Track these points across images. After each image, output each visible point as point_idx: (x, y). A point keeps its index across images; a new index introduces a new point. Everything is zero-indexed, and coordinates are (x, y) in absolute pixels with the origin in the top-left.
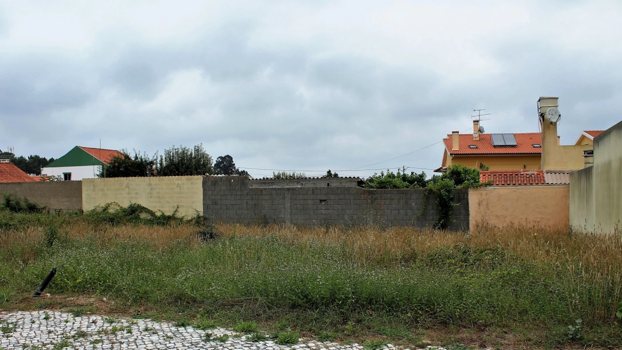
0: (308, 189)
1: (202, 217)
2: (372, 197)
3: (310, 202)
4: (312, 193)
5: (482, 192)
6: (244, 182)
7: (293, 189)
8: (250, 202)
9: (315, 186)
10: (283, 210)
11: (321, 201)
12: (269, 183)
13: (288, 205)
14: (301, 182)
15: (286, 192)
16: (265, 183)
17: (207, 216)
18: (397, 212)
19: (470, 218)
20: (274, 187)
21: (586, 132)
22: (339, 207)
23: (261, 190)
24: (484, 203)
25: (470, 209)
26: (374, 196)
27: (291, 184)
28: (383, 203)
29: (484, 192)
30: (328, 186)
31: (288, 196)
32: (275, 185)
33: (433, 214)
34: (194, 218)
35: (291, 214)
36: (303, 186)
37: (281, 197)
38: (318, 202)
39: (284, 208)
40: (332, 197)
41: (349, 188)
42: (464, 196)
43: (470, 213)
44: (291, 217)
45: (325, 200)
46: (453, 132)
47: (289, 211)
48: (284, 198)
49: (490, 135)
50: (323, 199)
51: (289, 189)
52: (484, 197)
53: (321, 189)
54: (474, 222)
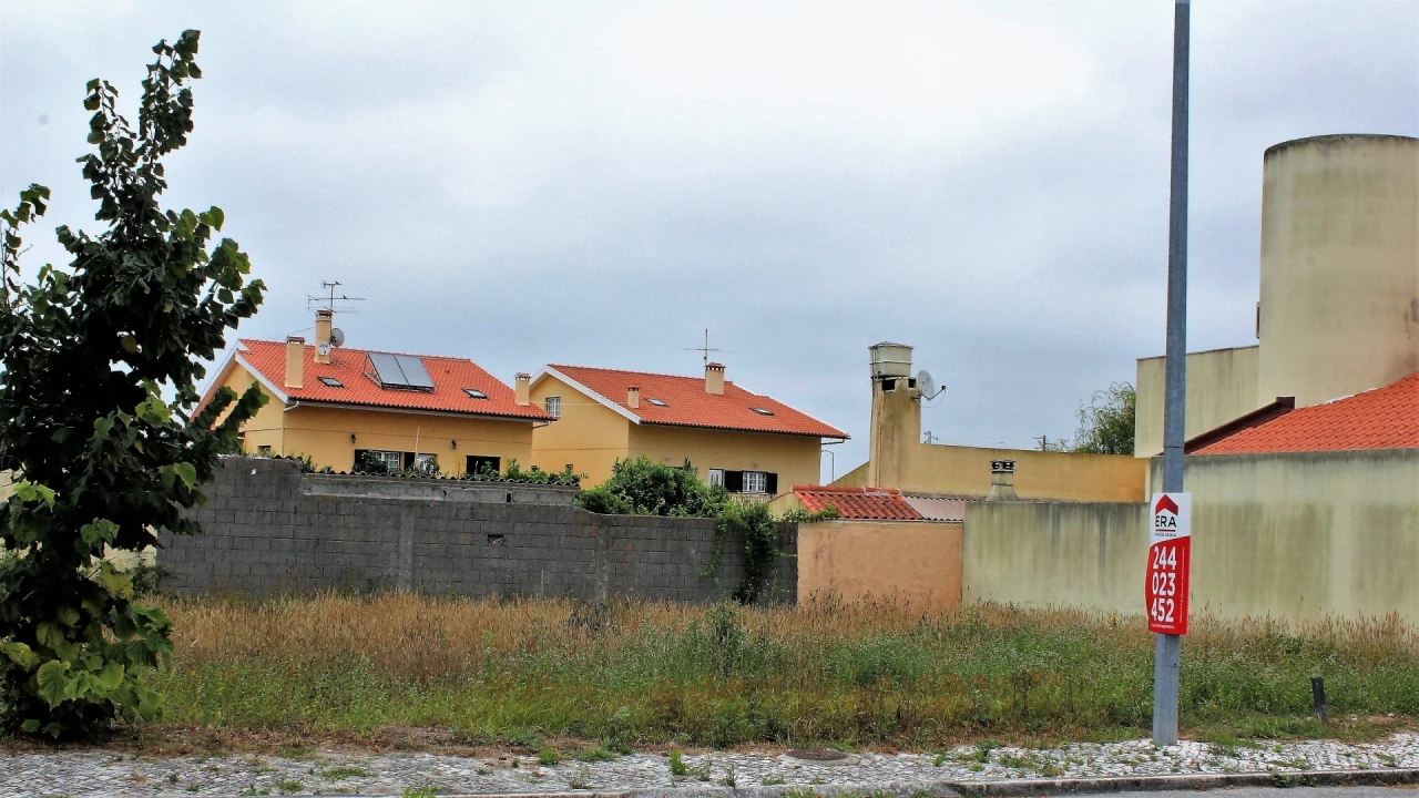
0: (460, 506)
1: (153, 569)
2: (608, 532)
3: (464, 538)
4: (468, 516)
5: (823, 530)
6: (286, 479)
7: (423, 505)
8: (303, 532)
9: (477, 500)
10: (394, 556)
11: (491, 536)
12: (357, 485)
13: (407, 544)
14: (442, 488)
15: (404, 512)
16: (346, 484)
17: (168, 567)
18: (658, 567)
19: (799, 585)
20: (370, 495)
21: (552, 366)
22: (533, 553)
23: (337, 502)
24: (826, 553)
25: (799, 566)
26: (613, 531)
27: (417, 491)
28: (630, 547)
29: (826, 532)
30: (509, 500)
31: (408, 521)
32: (373, 491)
33: (729, 577)
34: (128, 572)
35: (413, 570)
36: (448, 499)
37: (390, 523)
38: (485, 538)
39: (397, 552)
40: (519, 528)
41: (557, 509)
42: (790, 539)
43: (799, 574)
44: (413, 575)
45: (499, 536)
46: (291, 339)
47: (410, 561)
48: (397, 526)
49: (367, 355)
50: (494, 531)
51: (411, 504)
52: (826, 540)
53: (491, 507)
54: (807, 593)
